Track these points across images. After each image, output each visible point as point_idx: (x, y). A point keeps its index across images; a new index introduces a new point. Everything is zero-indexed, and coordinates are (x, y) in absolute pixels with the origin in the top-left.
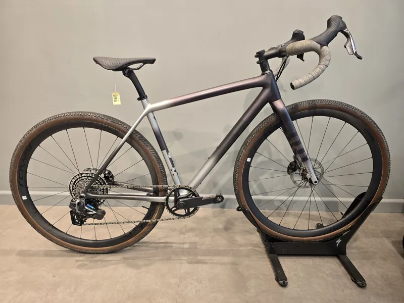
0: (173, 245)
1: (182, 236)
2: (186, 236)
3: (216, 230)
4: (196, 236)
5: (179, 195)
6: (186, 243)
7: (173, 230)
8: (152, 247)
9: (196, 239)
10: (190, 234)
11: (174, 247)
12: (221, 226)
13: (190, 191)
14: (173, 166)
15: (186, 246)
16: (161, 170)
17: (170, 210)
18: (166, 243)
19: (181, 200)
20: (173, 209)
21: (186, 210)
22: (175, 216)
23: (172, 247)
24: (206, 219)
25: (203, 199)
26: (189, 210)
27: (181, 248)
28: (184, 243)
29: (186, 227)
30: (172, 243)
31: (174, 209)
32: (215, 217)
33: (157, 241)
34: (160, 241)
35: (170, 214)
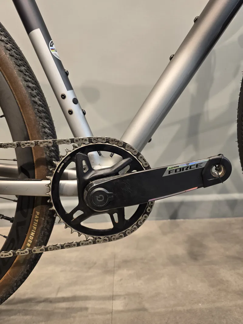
0: (90, 304)
1: (109, 278)
2: (117, 278)
3: (174, 261)
4: (139, 276)
5: (91, 169)
6: (119, 296)
7: (89, 265)
8: (39, 313)
9: (139, 285)
10: (125, 272)
11: (90, 311)
12: (181, 251)
13: (124, 154)
14: (69, 87)
15: (118, 305)
16: (32, 95)
17: (68, 219)
18: (74, 299)
19: (95, 183)
20: (75, 216)
21: (115, 215)
22: (83, 237)
23: (86, 309)
24: (150, 238)
25: (166, 174)
26: (121, 214)
27: (107, 313)
28: (112, 298)
29: (114, 256)
30: (86, 298)
31: (79, 213)
32: (164, 234)
33: (53, 296)
34: (60, 295)
35: (69, 229)
